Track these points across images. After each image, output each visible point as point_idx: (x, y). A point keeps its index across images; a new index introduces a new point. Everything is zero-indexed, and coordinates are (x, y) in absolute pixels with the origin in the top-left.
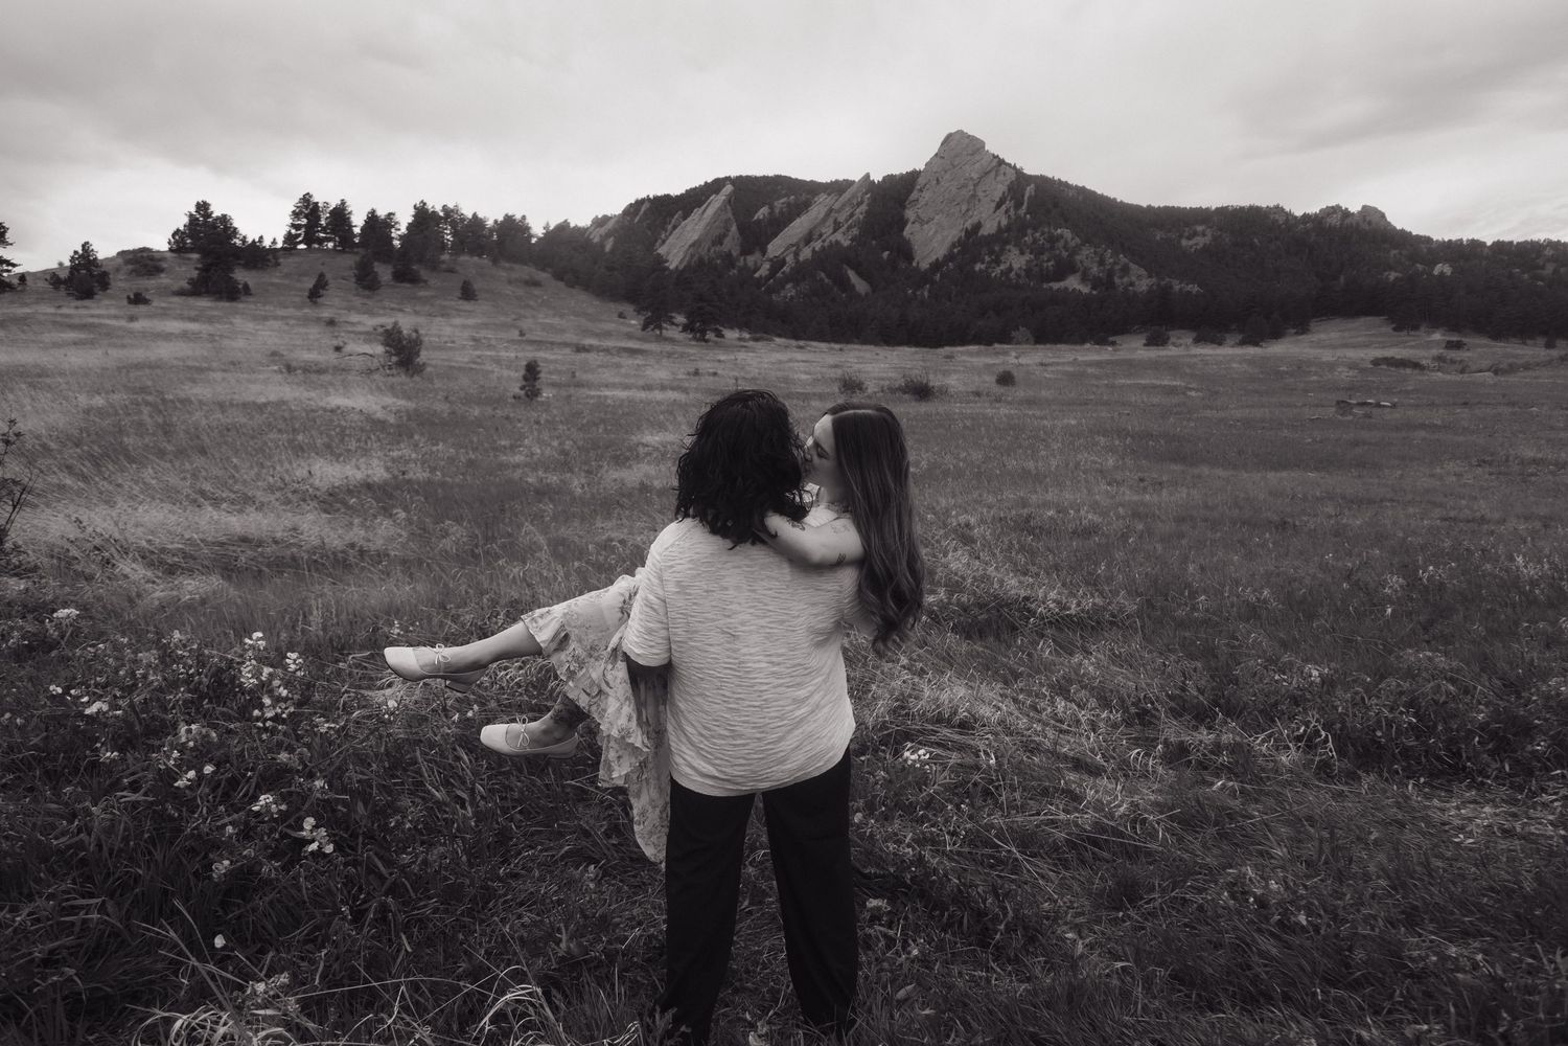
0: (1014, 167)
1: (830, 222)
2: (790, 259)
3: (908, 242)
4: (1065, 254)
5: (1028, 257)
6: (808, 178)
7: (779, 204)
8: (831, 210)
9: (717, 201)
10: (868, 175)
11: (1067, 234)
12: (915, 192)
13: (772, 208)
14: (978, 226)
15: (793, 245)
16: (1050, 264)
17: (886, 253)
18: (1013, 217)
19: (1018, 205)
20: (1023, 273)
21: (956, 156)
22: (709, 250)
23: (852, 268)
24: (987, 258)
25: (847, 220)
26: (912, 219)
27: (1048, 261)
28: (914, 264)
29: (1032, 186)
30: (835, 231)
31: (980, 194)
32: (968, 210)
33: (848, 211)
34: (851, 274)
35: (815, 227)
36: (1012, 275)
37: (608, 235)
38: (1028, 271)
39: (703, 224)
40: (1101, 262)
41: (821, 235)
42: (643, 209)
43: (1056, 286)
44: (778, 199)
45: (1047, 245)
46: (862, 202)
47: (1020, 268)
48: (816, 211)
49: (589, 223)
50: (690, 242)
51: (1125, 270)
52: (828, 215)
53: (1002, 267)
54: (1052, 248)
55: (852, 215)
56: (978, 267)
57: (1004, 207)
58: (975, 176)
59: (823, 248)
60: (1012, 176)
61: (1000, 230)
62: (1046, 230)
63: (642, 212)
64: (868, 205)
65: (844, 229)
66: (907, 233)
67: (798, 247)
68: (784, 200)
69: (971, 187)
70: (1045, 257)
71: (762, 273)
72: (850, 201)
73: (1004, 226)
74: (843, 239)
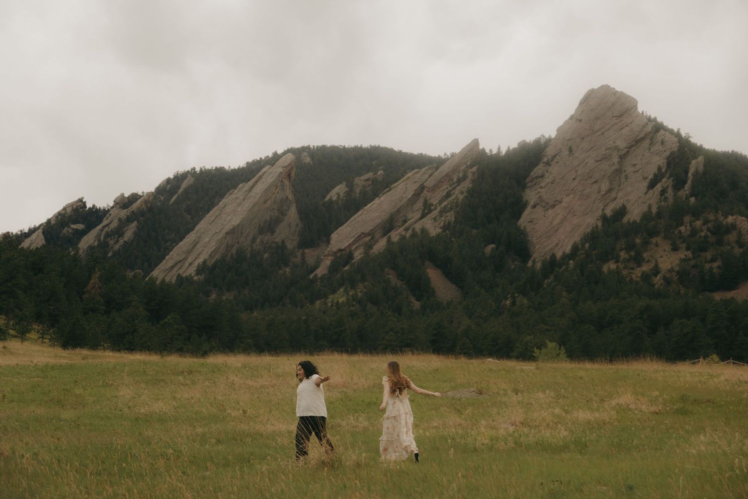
0: (678, 135)
1: (419, 205)
2: (358, 255)
3: (523, 233)
5: (683, 254)
6: (415, 152)
7: (360, 181)
8: (422, 188)
9: (270, 176)
10: (476, 142)
11: (741, 222)
12: (541, 166)
13: (351, 186)
14: (621, 212)
15: (366, 235)
16: (715, 265)
17: (490, 249)
18: (671, 200)
19: (679, 184)
20: (675, 278)
21: (597, 118)
22: (254, 240)
23: (438, 266)
24: (623, 254)
25: (440, 202)
26: (532, 203)
27: (713, 260)
28: (530, 264)
29: (701, 159)
30: (423, 216)
31: (629, 169)
32: (610, 190)
33: (445, 188)
34: (434, 275)
35: (398, 211)
36: (658, 280)
37: (129, 220)
38: (683, 276)
39: (247, 205)
41: (405, 221)
42: (184, 185)
43: (718, 296)
44: (360, 175)
45: (712, 239)
46: (465, 178)
47: (671, 271)
48: (402, 190)
49: (112, 204)
50: (228, 228)
52: (417, 194)
53: (645, 268)
54: (720, 243)
55: (448, 195)
56: (610, 266)
57: (659, 187)
58: (622, 144)
59: (403, 238)
60: (673, 145)
61: (648, 216)
62: (711, 217)
63: (180, 191)
64: (473, 181)
65: (435, 213)
66: (523, 222)
67: (371, 236)
68: (370, 175)
69: (616, 160)
70: (708, 255)
71: (321, 271)
72: (448, 176)
73: (654, 210)
74: (432, 227)
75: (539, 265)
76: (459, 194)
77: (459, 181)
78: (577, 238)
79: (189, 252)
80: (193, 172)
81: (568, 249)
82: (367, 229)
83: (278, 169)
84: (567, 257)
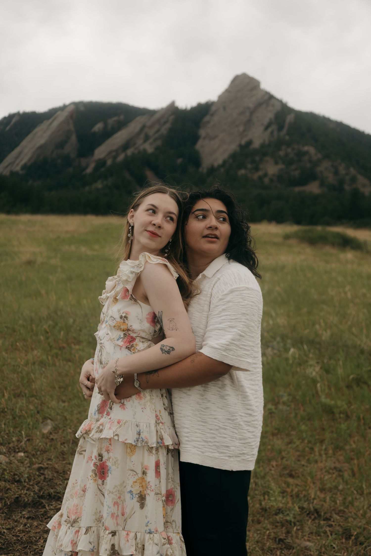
0: (281, 102)
1: (142, 136)
2: (109, 162)
3: (198, 153)
4: (309, 165)
5: (281, 166)
7: (111, 121)
8: (144, 126)
9: (61, 117)
10: (173, 104)
11: (312, 150)
12: (208, 116)
13: (106, 124)
14: (250, 143)
16: (297, 172)
17: (179, 161)
18: (276, 136)
19: (281, 128)
20: (275, 179)
21: (238, 91)
22: (52, 152)
23: (152, 169)
24: (249, 166)
25: (154, 135)
26: (204, 136)
27: (296, 170)
28: (200, 169)
29: (292, 115)
30: (145, 142)
31: (255, 119)
32: (244, 131)
33: (156, 127)
34: (150, 174)
35: (131, 138)
36: (267, 179)
38: (280, 178)
39: (48, 133)
40: (336, 173)
41: (135, 144)
42: (14, 120)
43: (297, 189)
44: (111, 118)
45: (296, 158)
46: (168, 121)
47: (274, 175)
50: (38, 145)
51: (354, 180)
52: (142, 130)
53: (260, 173)
54: (300, 160)
55: (158, 131)
56: (242, 172)
57: (270, 130)
58: (251, 105)
59: (133, 154)
60: (278, 107)
61: (263, 146)
62: (296, 147)
63: (12, 123)
64: (172, 123)
65: (151, 141)
66: (198, 146)
67: (117, 152)
68: (115, 118)
69: (248, 114)
70: (293, 167)
71: (89, 170)
72: (158, 121)
73: (267, 142)
74: (149, 148)
75: (205, 171)
76: (164, 130)
77: (165, 123)
78: (226, 156)
79: (17, 158)
80: (18, 114)
81: (220, 162)
82: (115, 148)
83: (65, 114)
84: (220, 167)
